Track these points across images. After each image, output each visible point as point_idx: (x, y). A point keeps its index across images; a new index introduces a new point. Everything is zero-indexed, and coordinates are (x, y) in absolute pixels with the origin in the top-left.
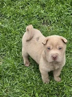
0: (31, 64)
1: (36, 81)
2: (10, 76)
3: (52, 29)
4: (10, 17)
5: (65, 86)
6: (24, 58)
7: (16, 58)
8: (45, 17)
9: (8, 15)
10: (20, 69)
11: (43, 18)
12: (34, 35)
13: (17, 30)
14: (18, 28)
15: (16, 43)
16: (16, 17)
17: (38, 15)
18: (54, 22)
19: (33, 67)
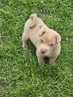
0: (29, 48)
1: (33, 63)
2: (9, 57)
3: (50, 18)
4: (12, 5)
5: (58, 69)
6: (23, 43)
7: (16, 42)
8: (45, 7)
9: (10, 3)
10: (19, 52)
11: (42, 8)
12: (37, 23)
13: (18, 17)
14: (19, 15)
15: (16, 29)
16: (17, 5)
17: (38, 5)
18: (52, 12)
19: (31, 50)
